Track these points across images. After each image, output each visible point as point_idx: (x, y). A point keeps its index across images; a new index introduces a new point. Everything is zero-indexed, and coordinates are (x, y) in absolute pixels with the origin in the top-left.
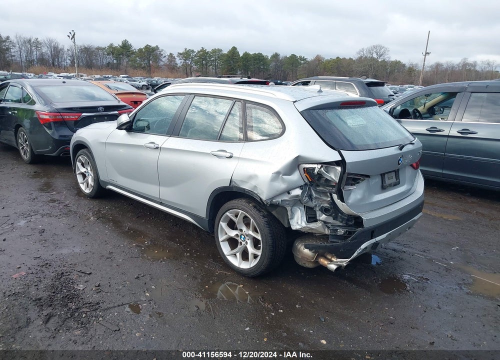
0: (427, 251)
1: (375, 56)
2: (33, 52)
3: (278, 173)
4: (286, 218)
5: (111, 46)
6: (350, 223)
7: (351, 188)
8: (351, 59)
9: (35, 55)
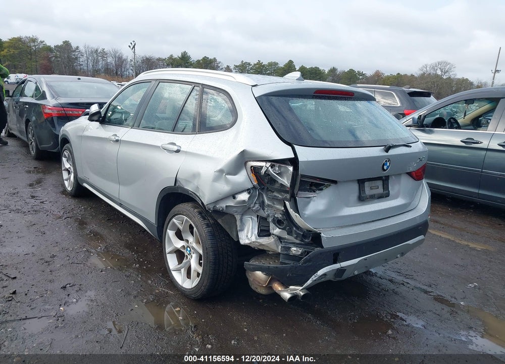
0: (433, 286)
1: (439, 72)
2: (99, 61)
3: (221, 171)
4: (234, 230)
5: (171, 57)
6: (306, 241)
7: (311, 195)
8: (412, 76)
9: (101, 64)
